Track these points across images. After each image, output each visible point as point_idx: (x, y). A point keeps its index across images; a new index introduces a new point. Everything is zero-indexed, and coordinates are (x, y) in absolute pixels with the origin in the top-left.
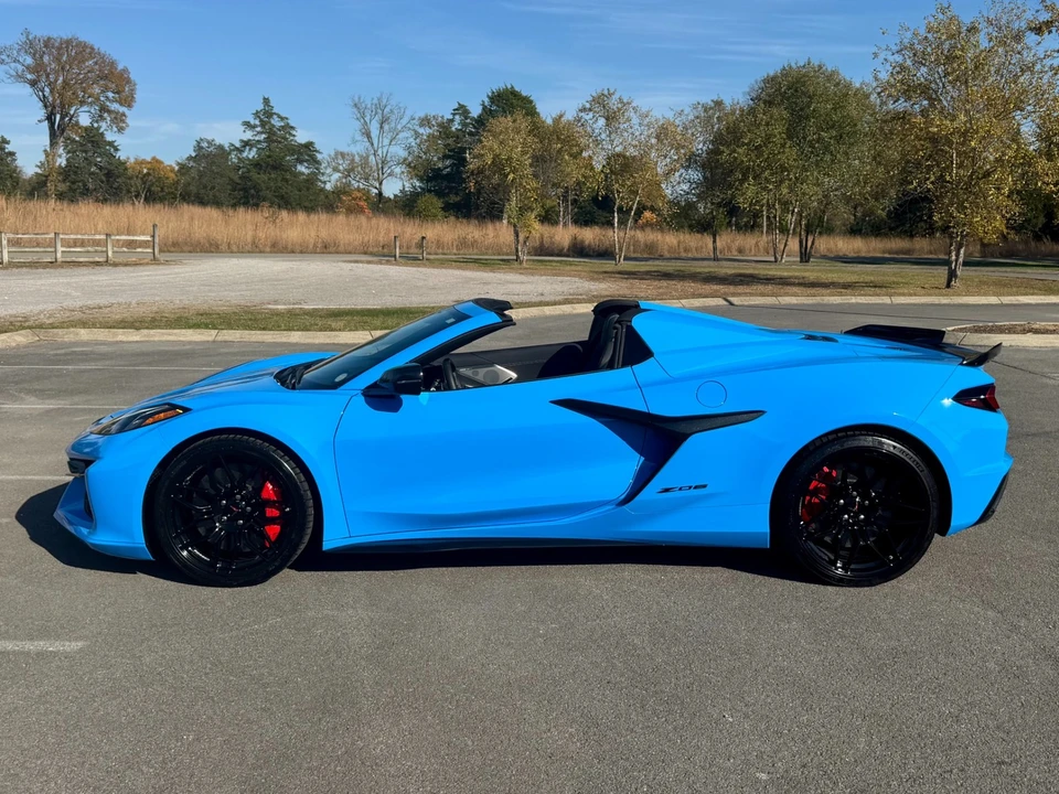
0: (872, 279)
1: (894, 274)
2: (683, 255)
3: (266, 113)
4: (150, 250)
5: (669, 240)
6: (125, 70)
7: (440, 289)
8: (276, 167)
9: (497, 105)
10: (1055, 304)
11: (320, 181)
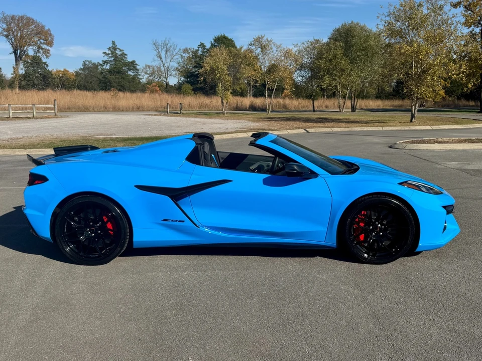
0: (379, 119)
1: (389, 117)
2: (301, 109)
3: (114, 48)
4: (53, 111)
5: (295, 103)
6: (49, 30)
7: (181, 127)
8: (118, 72)
9: (218, 43)
10: (456, 129)
11: (139, 78)
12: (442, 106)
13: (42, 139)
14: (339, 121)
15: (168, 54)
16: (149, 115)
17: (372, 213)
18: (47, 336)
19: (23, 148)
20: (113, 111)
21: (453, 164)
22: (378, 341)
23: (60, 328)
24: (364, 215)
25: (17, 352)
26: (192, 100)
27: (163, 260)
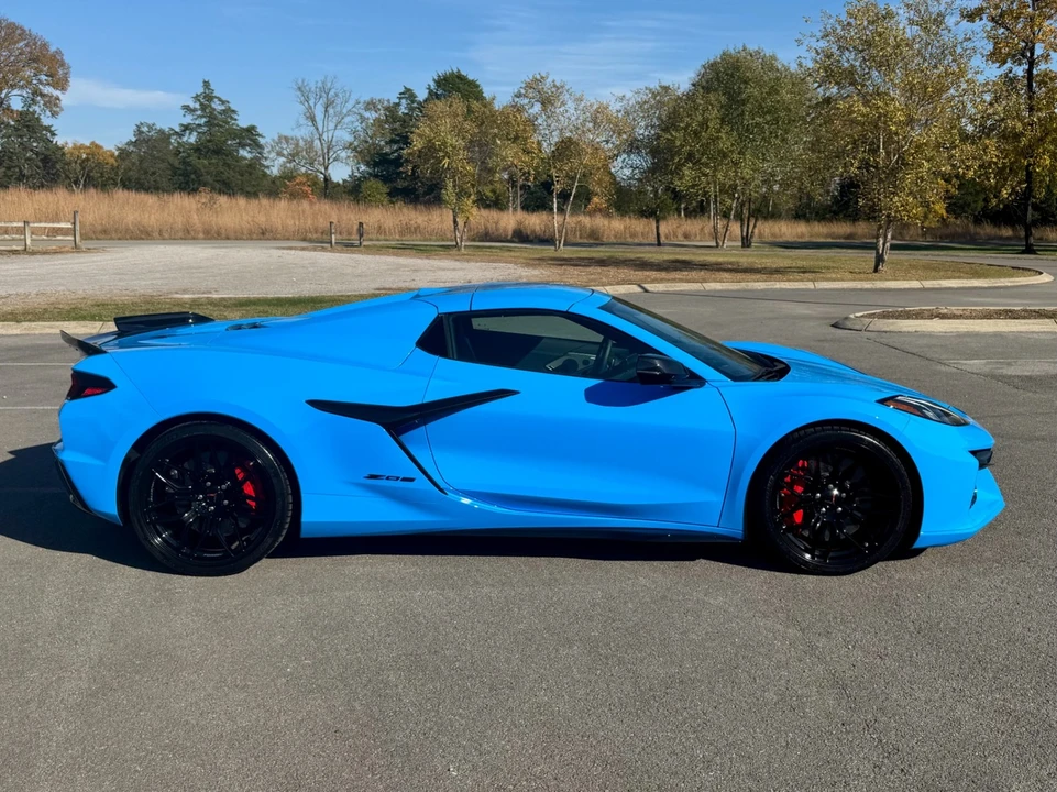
0: (805, 263)
1: (827, 259)
2: (629, 240)
3: (207, 97)
4: (71, 238)
5: (616, 225)
6: (58, 52)
7: (366, 276)
8: (218, 152)
9: (444, 90)
10: (975, 288)
11: (264, 166)
12: (942, 238)
13: (53, 299)
14: (717, 267)
15: (331, 111)
16: (291, 248)
17: (821, 465)
18: (134, 724)
19: (12, 321)
20: (204, 239)
21: (976, 364)
22: (848, 732)
23: (159, 707)
24: (803, 468)
25: (72, 758)
26: (385, 217)
27: (364, 565)
